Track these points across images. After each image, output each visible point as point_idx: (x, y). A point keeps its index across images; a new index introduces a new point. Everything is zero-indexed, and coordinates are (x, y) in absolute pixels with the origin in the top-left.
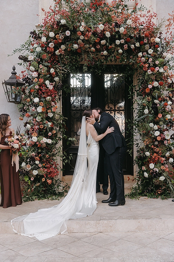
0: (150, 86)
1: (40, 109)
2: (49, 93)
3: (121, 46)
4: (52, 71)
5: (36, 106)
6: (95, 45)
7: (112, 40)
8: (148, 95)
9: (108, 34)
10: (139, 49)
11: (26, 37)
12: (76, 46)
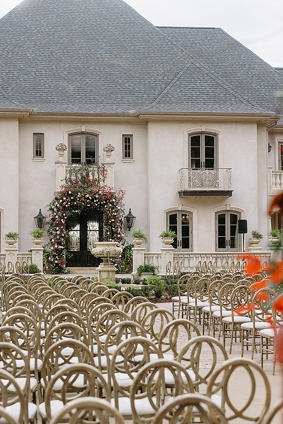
0: (110, 221)
1: (58, 233)
2: (61, 224)
3: (97, 202)
4: (64, 215)
5: (57, 231)
6: (84, 202)
7: (92, 200)
8: (109, 225)
9: (90, 198)
10: (105, 204)
11: (52, 198)
12: (75, 203)
